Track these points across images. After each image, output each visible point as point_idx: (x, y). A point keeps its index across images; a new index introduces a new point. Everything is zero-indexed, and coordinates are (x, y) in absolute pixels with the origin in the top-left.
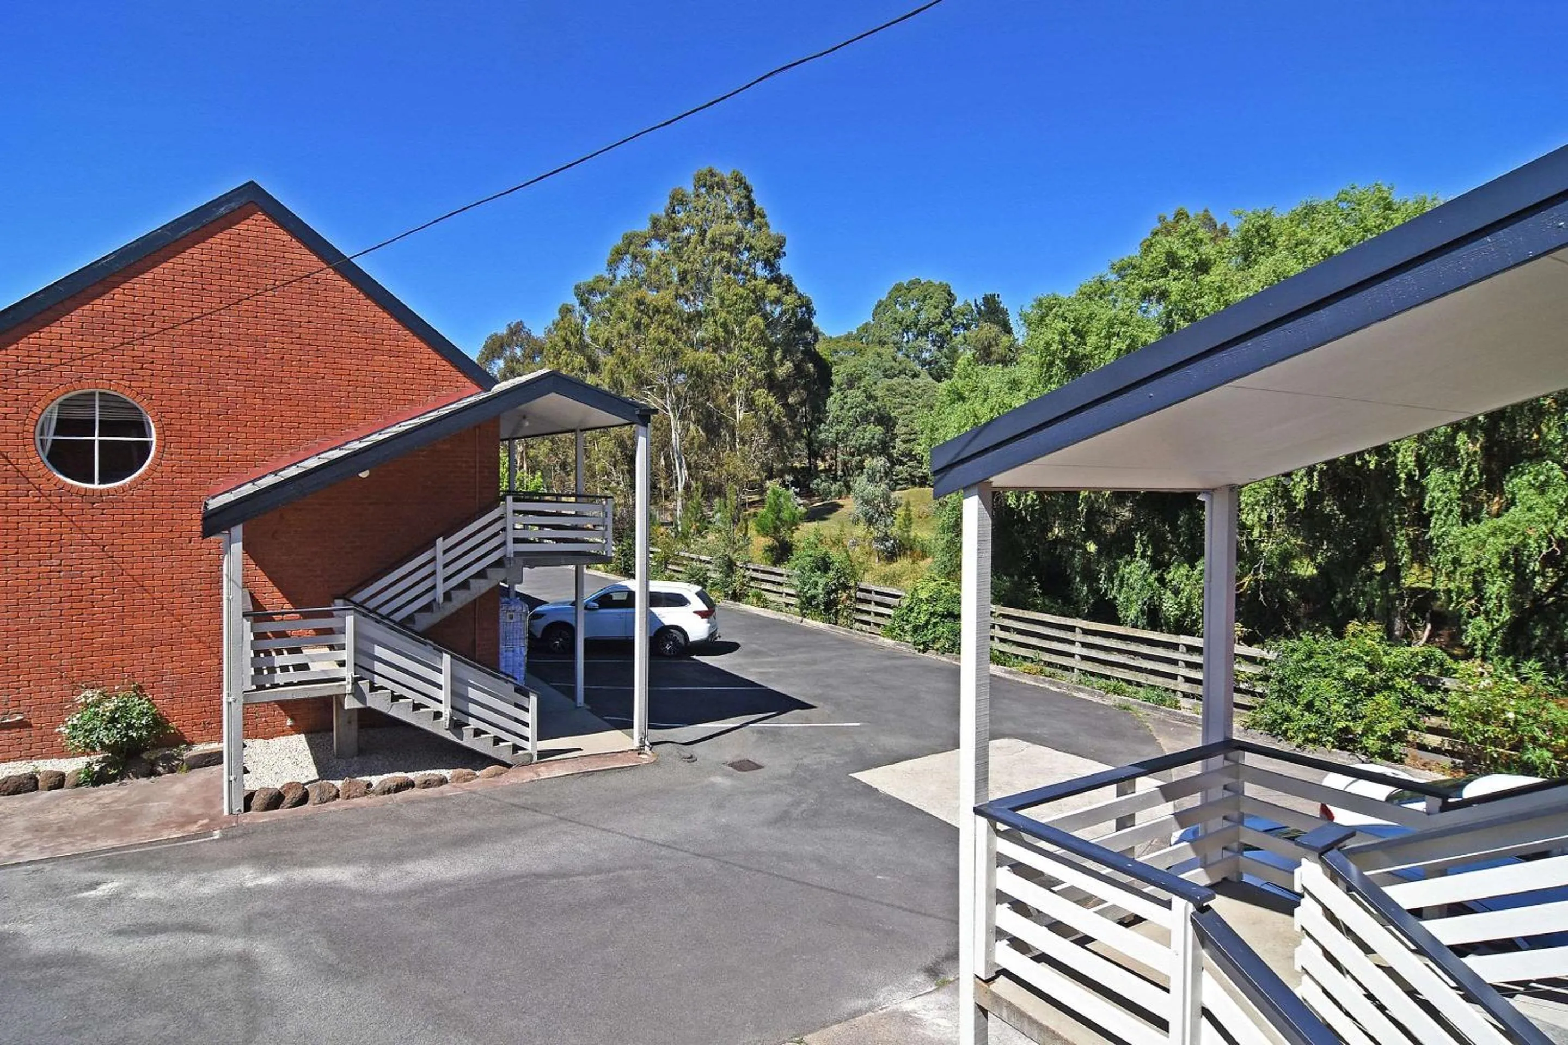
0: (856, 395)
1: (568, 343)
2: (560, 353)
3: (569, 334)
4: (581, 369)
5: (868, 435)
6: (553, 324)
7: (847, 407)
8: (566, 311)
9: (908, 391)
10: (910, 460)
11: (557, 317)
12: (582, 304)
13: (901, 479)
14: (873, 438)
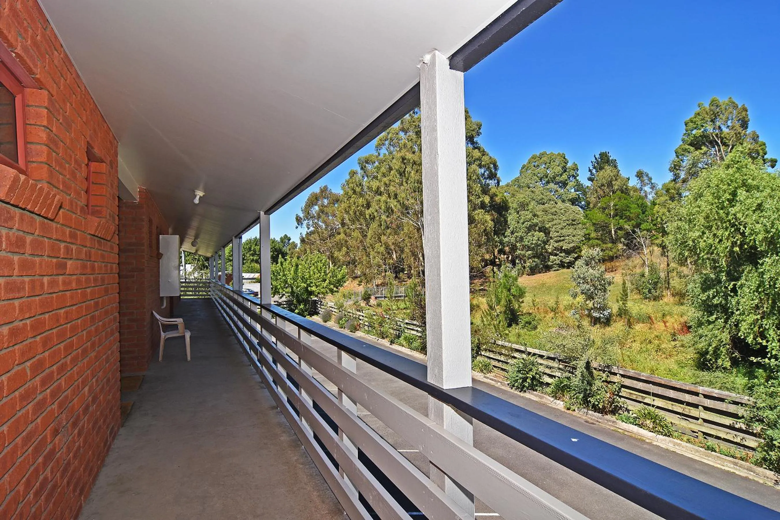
0: (526, 215)
1: (355, 192)
2: (350, 197)
3: (355, 185)
4: (363, 206)
5: (535, 238)
6: (346, 181)
7: (522, 221)
8: (353, 174)
9: (556, 212)
10: (561, 253)
11: (348, 177)
12: (362, 169)
13: (555, 264)
14: (538, 240)
